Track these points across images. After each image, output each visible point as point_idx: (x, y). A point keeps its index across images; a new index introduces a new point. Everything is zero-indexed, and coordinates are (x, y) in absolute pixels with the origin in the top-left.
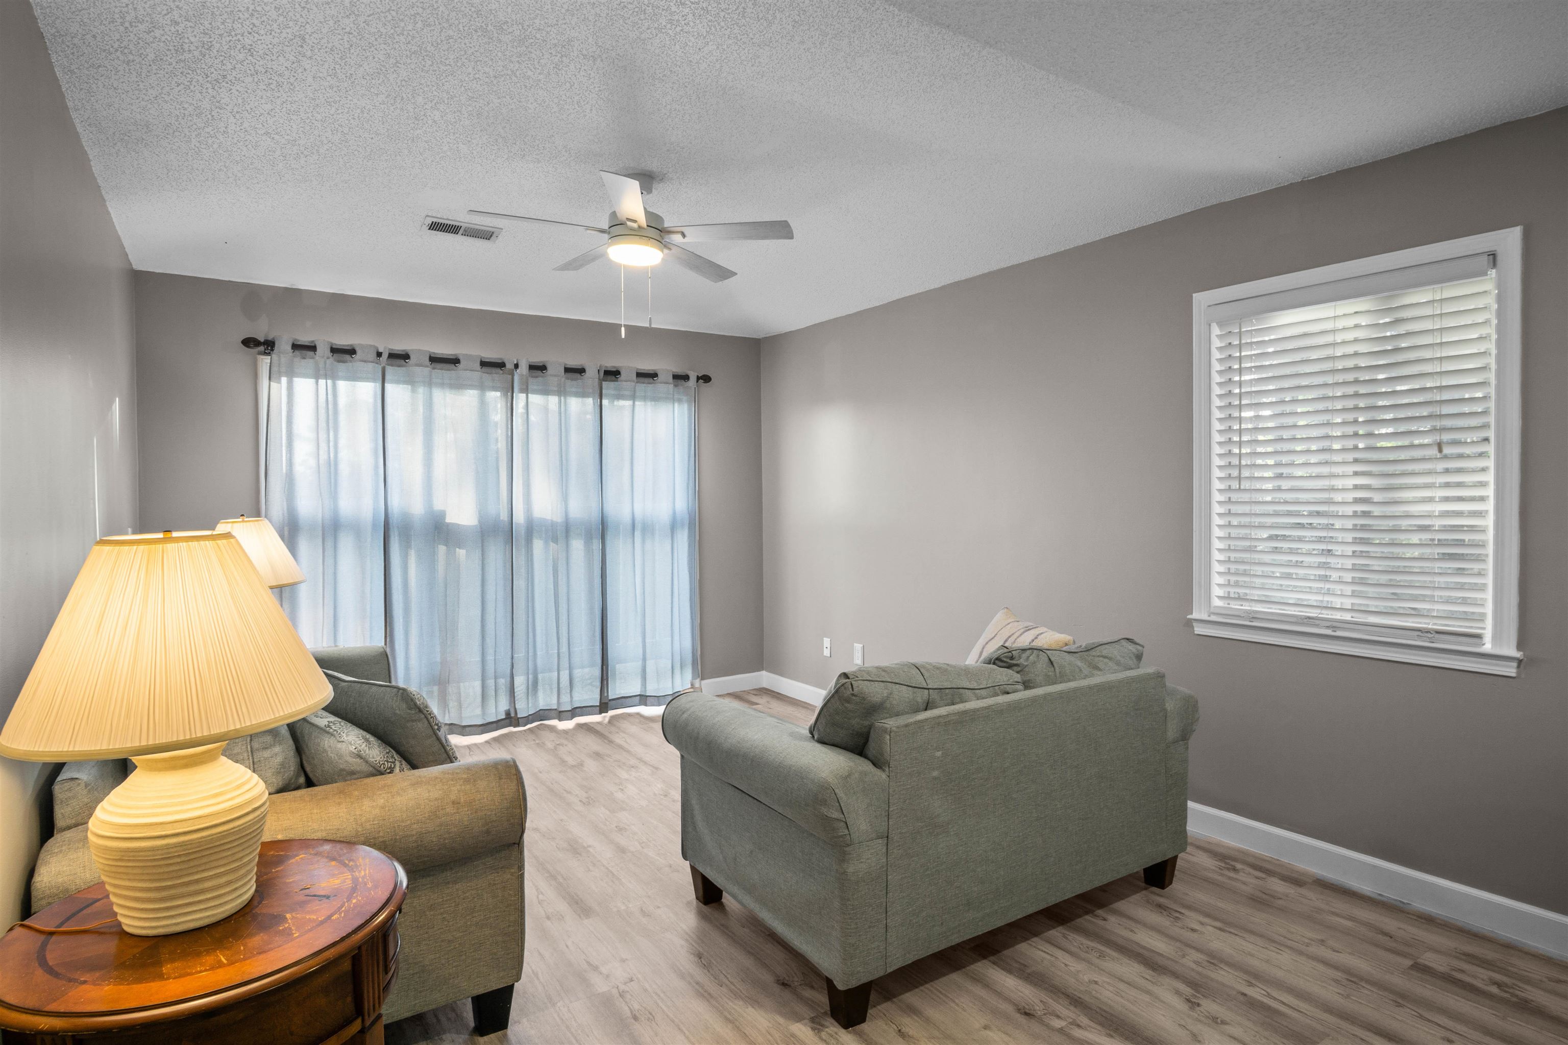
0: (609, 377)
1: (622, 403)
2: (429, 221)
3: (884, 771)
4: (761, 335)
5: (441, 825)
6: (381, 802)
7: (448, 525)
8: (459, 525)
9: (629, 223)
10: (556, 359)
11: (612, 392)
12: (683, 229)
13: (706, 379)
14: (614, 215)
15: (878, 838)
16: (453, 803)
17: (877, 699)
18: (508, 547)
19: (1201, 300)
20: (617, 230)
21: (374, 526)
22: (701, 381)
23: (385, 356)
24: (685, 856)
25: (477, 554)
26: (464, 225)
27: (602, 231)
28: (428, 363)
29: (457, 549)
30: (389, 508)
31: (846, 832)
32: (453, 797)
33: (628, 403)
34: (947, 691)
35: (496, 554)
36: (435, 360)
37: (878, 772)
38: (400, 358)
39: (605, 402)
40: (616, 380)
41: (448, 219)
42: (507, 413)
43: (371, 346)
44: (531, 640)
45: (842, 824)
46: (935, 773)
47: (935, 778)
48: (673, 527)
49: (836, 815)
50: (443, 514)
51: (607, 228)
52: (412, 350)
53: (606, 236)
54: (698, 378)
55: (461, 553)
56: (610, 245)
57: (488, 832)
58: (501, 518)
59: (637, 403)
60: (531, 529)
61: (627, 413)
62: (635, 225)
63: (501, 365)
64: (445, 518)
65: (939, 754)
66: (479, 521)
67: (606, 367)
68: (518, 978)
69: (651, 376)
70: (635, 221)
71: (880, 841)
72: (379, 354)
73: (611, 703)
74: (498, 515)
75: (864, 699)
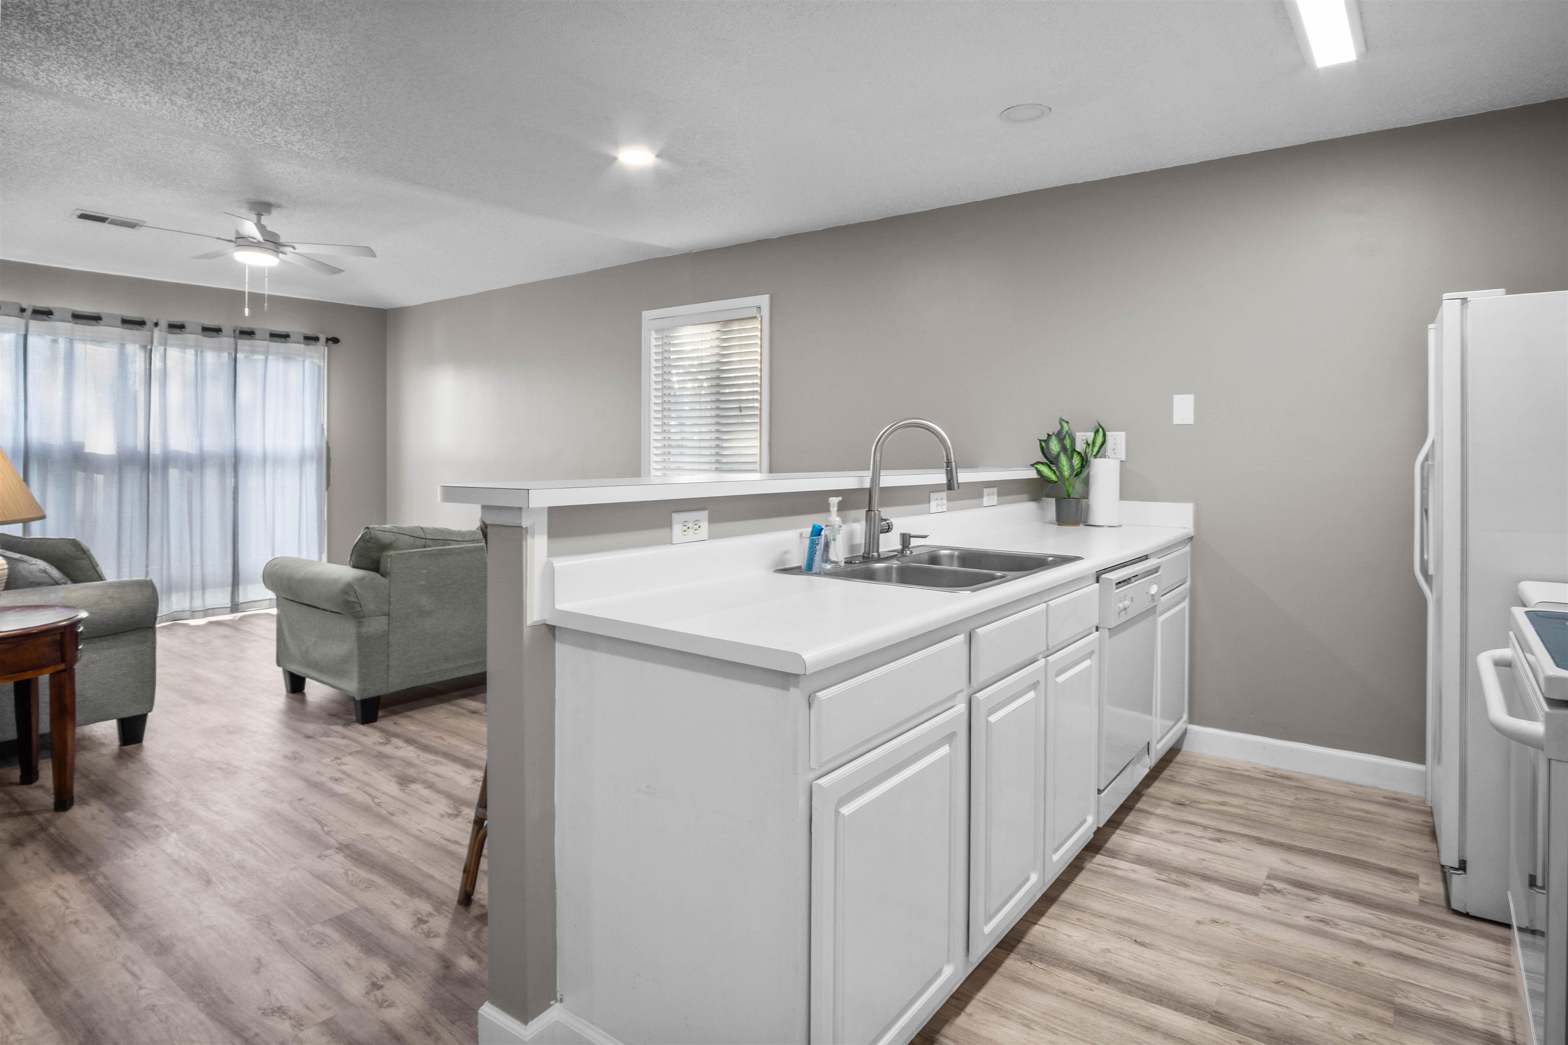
0: (245, 336)
1: (257, 357)
2: (79, 213)
3: (387, 578)
4: (387, 307)
5: (101, 609)
6: (62, 595)
7: (86, 454)
8: (97, 454)
9: (249, 239)
10: (195, 318)
11: (247, 348)
12: (294, 245)
13: (335, 340)
14: (237, 232)
15: (382, 615)
16: (110, 597)
17: (387, 541)
18: (145, 474)
19: (647, 315)
20: (240, 241)
21: (14, 454)
22: (330, 342)
23: (29, 312)
24: (279, 664)
25: (116, 478)
26: (111, 218)
27: (231, 241)
28: (70, 319)
29: (95, 475)
30: (29, 439)
31: (360, 609)
32: (109, 595)
33: (261, 357)
34: (439, 541)
35: (133, 479)
36: (78, 317)
37: (382, 579)
38: (44, 314)
39: (240, 356)
40: (252, 339)
41: (97, 213)
42: (145, 362)
43: (17, 303)
44: (165, 552)
45: (357, 605)
46: (423, 582)
47: (422, 585)
48: (302, 460)
49: (353, 599)
50: (81, 446)
51: (233, 239)
52: (55, 308)
53: (233, 244)
54: (328, 340)
55: (100, 478)
56: (236, 251)
57: (132, 616)
58: (139, 449)
59: (270, 357)
60: (168, 460)
61: (260, 365)
62: (255, 241)
63: (141, 323)
64: (83, 448)
65: (425, 571)
66: (118, 452)
67: (242, 328)
68: (151, 710)
69: (284, 337)
70: (254, 238)
71: (384, 617)
72: (23, 310)
73: (241, 606)
74: (136, 447)
75: (378, 540)
